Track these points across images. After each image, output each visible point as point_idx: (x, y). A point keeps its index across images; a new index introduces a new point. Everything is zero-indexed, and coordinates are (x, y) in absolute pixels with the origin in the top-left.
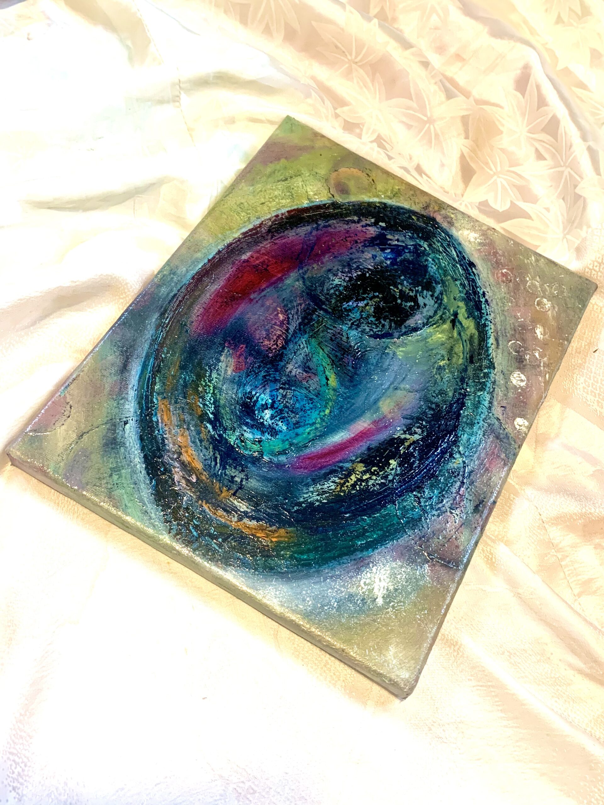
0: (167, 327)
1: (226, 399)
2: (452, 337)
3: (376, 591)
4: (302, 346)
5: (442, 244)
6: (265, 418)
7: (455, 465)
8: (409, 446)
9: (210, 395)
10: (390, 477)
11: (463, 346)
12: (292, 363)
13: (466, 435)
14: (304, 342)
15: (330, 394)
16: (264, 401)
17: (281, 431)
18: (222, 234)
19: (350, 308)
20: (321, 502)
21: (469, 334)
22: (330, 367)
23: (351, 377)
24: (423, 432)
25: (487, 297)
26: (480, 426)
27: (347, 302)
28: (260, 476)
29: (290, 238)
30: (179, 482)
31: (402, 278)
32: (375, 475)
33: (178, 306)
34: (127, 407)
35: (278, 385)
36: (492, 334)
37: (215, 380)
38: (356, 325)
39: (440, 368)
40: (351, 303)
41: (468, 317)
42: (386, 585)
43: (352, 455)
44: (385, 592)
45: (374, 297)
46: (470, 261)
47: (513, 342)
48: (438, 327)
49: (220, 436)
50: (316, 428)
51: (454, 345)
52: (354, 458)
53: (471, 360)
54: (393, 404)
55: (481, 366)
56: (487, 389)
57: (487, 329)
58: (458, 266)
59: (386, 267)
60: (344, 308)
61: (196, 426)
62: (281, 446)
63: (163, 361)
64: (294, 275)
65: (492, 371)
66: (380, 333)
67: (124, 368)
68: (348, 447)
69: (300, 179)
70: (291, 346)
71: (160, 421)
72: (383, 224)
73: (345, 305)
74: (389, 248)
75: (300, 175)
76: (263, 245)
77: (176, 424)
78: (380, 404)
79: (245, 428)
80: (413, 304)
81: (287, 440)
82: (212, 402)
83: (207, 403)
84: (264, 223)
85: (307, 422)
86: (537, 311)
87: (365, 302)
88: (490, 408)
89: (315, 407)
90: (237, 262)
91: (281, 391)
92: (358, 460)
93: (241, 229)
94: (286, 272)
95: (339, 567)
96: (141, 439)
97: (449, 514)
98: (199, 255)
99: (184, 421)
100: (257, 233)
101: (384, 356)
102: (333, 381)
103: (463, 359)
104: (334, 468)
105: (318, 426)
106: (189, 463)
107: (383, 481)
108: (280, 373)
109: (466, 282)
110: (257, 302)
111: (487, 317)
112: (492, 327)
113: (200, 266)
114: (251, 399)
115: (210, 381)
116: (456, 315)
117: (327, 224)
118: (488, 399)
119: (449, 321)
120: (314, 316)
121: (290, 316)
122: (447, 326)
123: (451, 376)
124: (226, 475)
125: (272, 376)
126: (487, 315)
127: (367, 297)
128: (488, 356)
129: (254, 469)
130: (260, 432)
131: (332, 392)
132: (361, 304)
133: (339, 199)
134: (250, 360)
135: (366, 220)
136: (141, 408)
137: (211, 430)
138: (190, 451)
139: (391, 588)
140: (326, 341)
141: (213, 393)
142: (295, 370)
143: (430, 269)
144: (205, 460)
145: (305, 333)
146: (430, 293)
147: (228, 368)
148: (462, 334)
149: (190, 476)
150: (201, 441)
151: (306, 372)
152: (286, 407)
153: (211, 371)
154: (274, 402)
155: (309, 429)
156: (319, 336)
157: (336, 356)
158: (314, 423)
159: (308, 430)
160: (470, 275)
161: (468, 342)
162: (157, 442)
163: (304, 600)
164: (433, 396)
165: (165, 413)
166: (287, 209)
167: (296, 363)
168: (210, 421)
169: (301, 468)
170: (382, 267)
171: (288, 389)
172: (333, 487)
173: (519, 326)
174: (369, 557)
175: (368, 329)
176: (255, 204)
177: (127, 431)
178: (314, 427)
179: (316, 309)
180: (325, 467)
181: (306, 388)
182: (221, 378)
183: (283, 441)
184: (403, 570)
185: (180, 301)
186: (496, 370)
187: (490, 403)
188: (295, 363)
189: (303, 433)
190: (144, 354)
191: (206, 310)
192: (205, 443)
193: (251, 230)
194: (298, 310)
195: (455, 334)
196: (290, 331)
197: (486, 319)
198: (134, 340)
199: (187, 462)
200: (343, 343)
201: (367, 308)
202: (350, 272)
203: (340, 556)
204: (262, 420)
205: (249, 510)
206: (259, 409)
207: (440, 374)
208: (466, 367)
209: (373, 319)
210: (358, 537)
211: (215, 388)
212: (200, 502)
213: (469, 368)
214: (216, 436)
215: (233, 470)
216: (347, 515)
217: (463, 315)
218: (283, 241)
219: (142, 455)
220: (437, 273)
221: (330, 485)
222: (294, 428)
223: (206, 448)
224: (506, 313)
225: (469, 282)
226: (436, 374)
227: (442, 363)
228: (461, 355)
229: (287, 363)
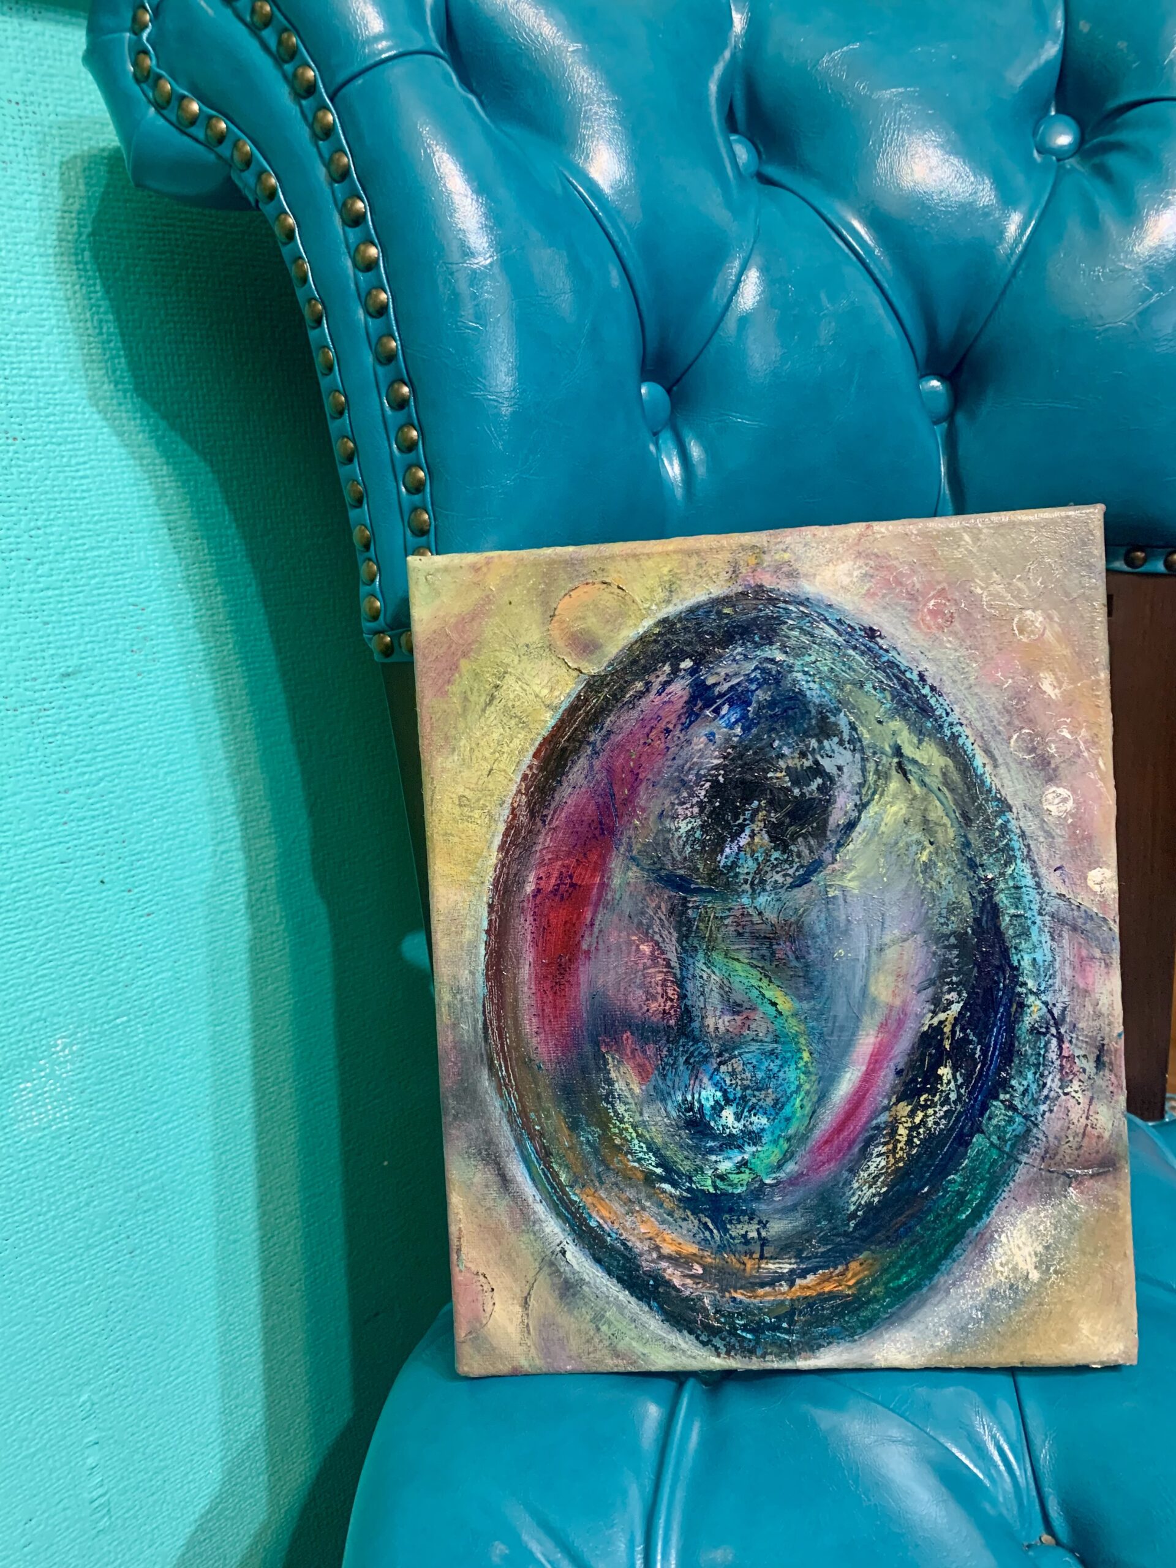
0: (510, 1081)
1: (661, 1132)
2: (915, 797)
3: (1021, 1265)
4: (705, 976)
5: (801, 628)
6: (730, 1125)
7: (1036, 1016)
8: (953, 1032)
9: (636, 1142)
10: (953, 1096)
11: (942, 803)
12: (710, 1013)
13: (1026, 957)
14: (704, 968)
15: (793, 1026)
16: (711, 1099)
17: (763, 1130)
18: (473, 873)
19: (731, 859)
20: (879, 1194)
21: (938, 773)
22: (765, 981)
23: (804, 977)
24: (960, 994)
25: (930, 681)
26: (1039, 928)
27: (722, 852)
28: (777, 1211)
29: (569, 802)
30: (683, 1285)
31: (776, 744)
32: (930, 1107)
33: (500, 1037)
34: (548, 1230)
35: (714, 1062)
36: (975, 746)
37: (626, 1115)
38: (758, 884)
39: (927, 867)
40: (727, 851)
41: (920, 741)
42: (1031, 1249)
43: (880, 1099)
44: (1034, 1259)
45: (755, 812)
46: (864, 629)
47: (1015, 737)
48: (882, 795)
49: (689, 1190)
50: (807, 1093)
51: (925, 810)
52: (886, 1102)
53: (967, 820)
54: (891, 979)
55: (987, 820)
56: (1018, 853)
57: (961, 741)
58: (851, 652)
59: (740, 742)
60: (724, 867)
61: (649, 1197)
62: (777, 1151)
63: (542, 1135)
64: (616, 863)
65: (1009, 815)
66: (801, 872)
67: (505, 1181)
68: (868, 1090)
69: (510, 680)
70: (689, 986)
71: (601, 1221)
72: (687, 664)
73: (722, 860)
74: (723, 704)
75: (506, 673)
76: (540, 847)
77: (624, 1212)
78: (872, 989)
79: (713, 1158)
80: (819, 781)
81: (780, 1136)
82: (645, 1149)
83: (641, 1155)
84: (515, 805)
85: (789, 1092)
86: (1027, 645)
87: (747, 831)
88: (1038, 885)
89: (785, 1061)
90: (525, 904)
91: (723, 1068)
92: (894, 1100)
93: (492, 842)
94: (601, 867)
95: (955, 1265)
96: (598, 1261)
97: (1063, 1097)
98: (468, 934)
99: (630, 1200)
100: (517, 833)
101: (830, 906)
102: (785, 1004)
103: (952, 826)
104: (867, 1134)
105: (807, 1087)
106: (677, 1252)
107: (945, 1108)
108: (704, 1042)
109: (881, 676)
110: (597, 949)
111: (950, 719)
112: (968, 731)
113: (483, 952)
114: (691, 1109)
115: (622, 1121)
116: (898, 751)
117: (604, 732)
118: (1028, 871)
119: (894, 772)
120: (690, 911)
121: (657, 937)
122: (895, 784)
123: (951, 870)
124: (733, 1238)
125: (696, 1054)
126: (948, 714)
127: (745, 820)
128: (989, 791)
129: (763, 1207)
130: (736, 1151)
131: (793, 1021)
132: (744, 840)
133: (593, 670)
134: (651, 1050)
135: (658, 677)
136: (566, 1220)
137: (673, 1191)
138: (668, 1237)
139: (1040, 1249)
140: (733, 943)
141: (638, 1135)
142: (720, 1021)
143: (808, 693)
144: (694, 1236)
145: (695, 949)
146: (836, 739)
147: (632, 1086)
148: (927, 780)
149: (691, 1268)
150: (670, 1214)
151: (738, 1013)
152: (745, 1088)
153: (613, 1105)
154: (725, 1093)
155: (798, 1100)
156: (719, 940)
157: (763, 957)
158: (799, 1087)
159: (798, 1103)
160: (881, 656)
161: (945, 789)
162: (618, 1252)
163: (937, 1334)
164: (942, 924)
165: (599, 1207)
166: (531, 753)
167: (715, 1009)
168: (662, 1179)
169: (824, 1163)
170: (733, 747)
171: (731, 1058)
172: (883, 1163)
173: (1010, 699)
174: (987, 1227)
175: (779, 878)
176: (481, 782)
177: (573, 1262)
178: (803, 1093)
179: (685, 898)
180: (854, 1141)
181: (753, 1040)
182: (633, 1106)
183: (775, 1142)
184: (1042, 1215)
185: (499, 1028)
186: (1014, 810)
187: (1035, 875)
188: (715, 1011)
189: (794, 1113)
190: (513, 1144)
191: (541, 1015)
192: (678, 1214)
193: (506, 834)
194: (660, 919)
195: (917, 788)
196: (673, 964)
197: (951, 724)
198: (486, 1132)
199: (674, 1254)
200: (758, 927)
201: (757, 839)
202: (692, 795)
203: (949, 1250)
204: (728, 1131)
205: (795, 1266)
206: (712, 1116)
207: (931, 878)
208: (965, 836)
209: (776, 855)
210: (957, 1210)
211: (634, 1127)
212: (727, 1294)
213: (970, 836)
214: (685, 1194)
215: (739, 1226)
216: (926, 1189)
217: (910, 742)
218: (563, 815)
219: (615, 1281)
220: (823, 692)
221: (877, 1163)
222: (777, 1114)
223: (684, 1219)
224: (976, 690)
225: (885, 672)
226: (926, 882)
227: (924, 857)
228: (946, 820)
229: (703, 1018)
